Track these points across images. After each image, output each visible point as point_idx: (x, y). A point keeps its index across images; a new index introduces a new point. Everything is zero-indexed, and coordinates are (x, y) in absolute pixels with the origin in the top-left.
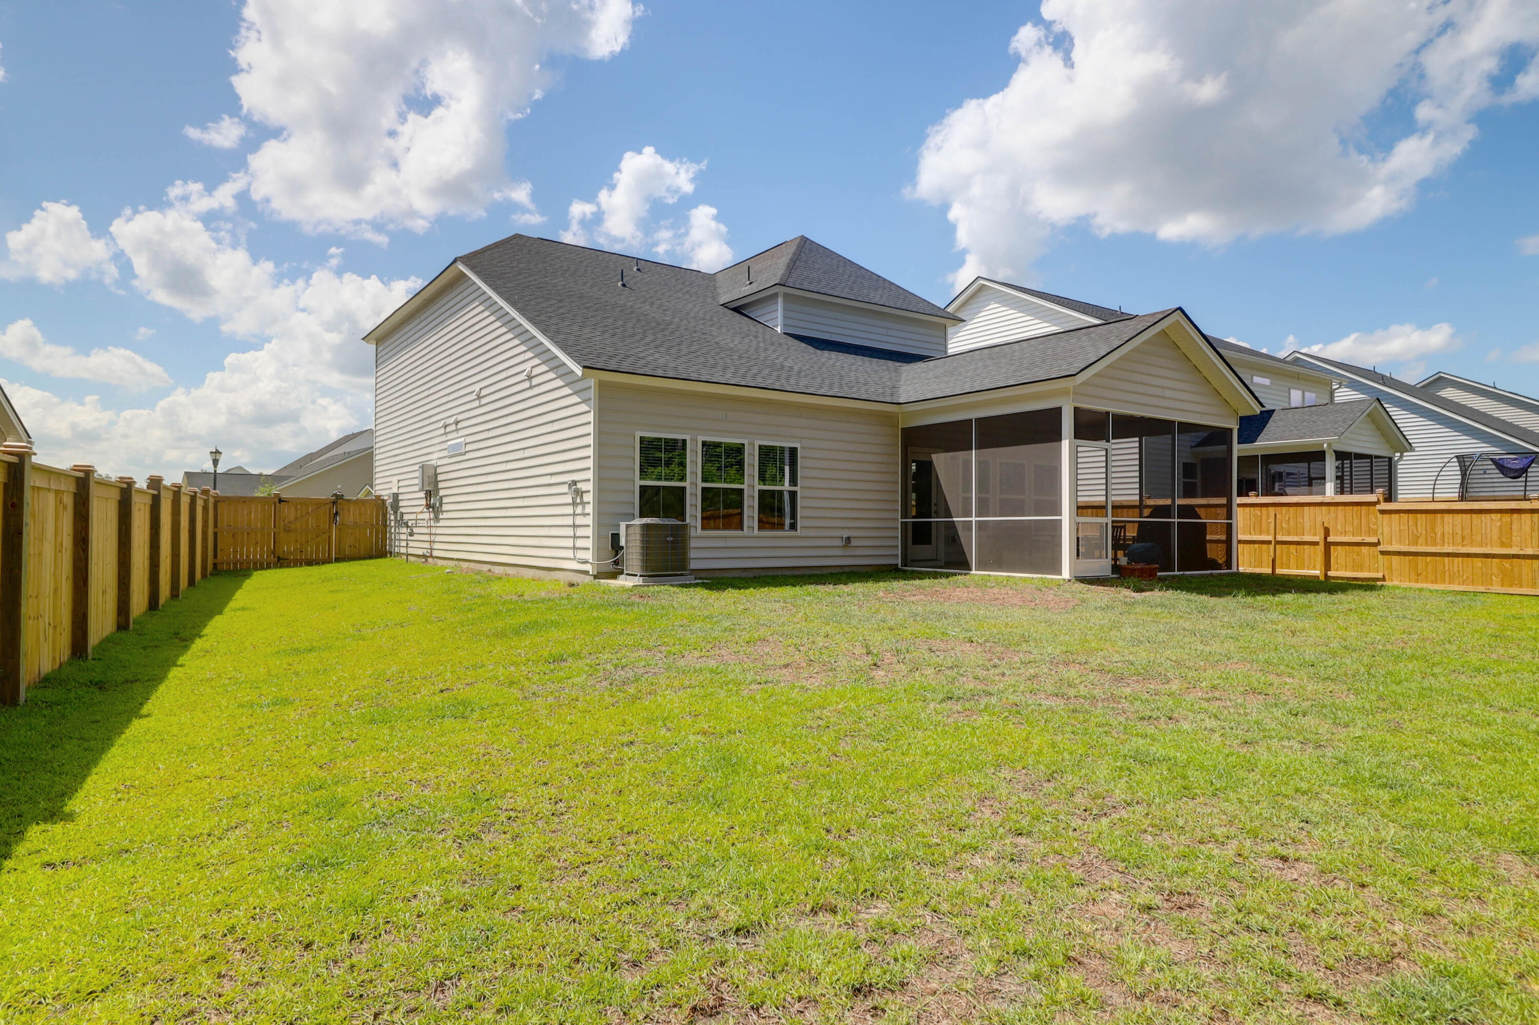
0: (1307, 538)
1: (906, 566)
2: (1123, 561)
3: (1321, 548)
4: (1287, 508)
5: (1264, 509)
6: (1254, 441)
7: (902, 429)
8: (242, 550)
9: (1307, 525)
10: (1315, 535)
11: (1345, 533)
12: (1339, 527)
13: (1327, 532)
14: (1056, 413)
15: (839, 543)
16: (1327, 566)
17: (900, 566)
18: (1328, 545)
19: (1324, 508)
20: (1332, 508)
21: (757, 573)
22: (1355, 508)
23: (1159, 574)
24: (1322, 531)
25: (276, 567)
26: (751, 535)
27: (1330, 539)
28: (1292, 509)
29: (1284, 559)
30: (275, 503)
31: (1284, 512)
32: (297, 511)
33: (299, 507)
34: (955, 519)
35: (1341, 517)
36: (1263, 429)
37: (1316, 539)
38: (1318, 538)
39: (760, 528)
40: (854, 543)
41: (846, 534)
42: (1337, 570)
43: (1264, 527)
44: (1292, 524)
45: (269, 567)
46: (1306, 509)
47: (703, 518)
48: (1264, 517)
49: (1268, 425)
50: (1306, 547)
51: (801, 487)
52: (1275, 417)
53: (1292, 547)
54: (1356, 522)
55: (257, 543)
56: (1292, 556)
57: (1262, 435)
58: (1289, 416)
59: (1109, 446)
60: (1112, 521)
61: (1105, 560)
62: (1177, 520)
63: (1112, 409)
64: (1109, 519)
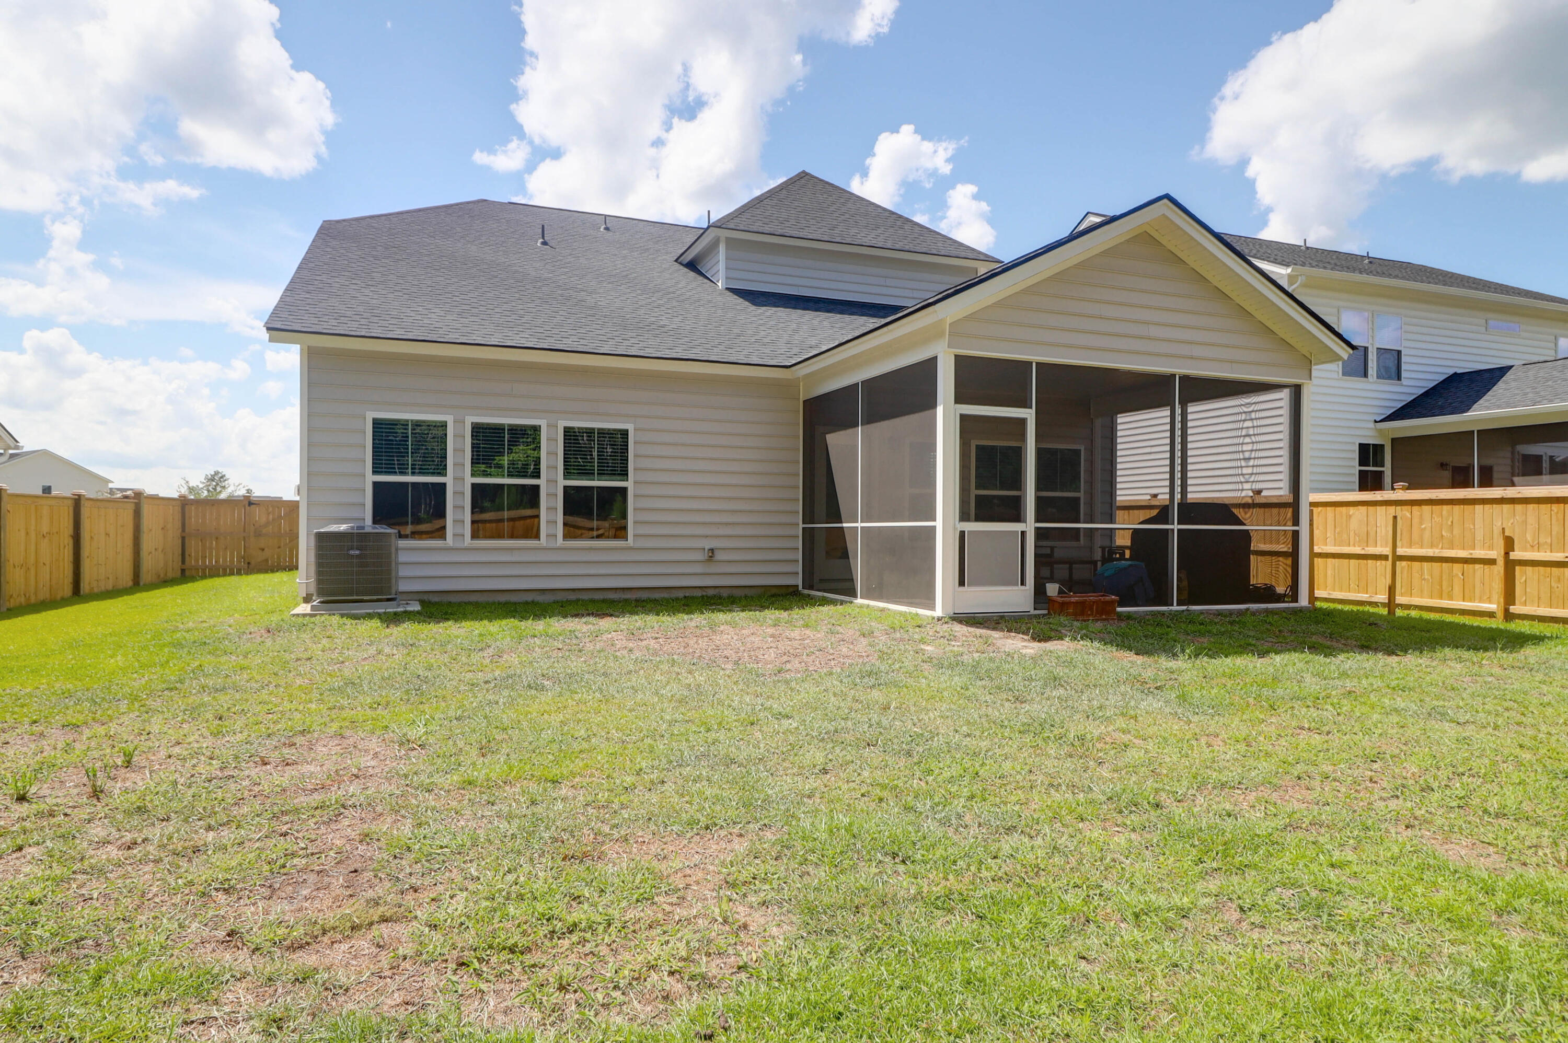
0: (1479, 553)
1: (811, 588)
2: (1052, 589)
3: (1500, 568)
4: (1449, 507)
5: (1415, 508)
6: (1468, 409)
7: (804, 402)
8: (211, 554)
9: (1479, 536)
10: (1491, 548)
11: (1538, 547)
12: (1529, 538)
13: (1509, 544)
14: (929, 366)
15: (700, 556)
16: (1509, 596)
17: (800, 588)
18: (1511, 566)
19: (1506, 507)
20: (1519, 507)
21: (559, 597)
22: (1555, 507)
23: (1119, 609)
24: (1501, 543)
25: (247, 574)
26: (552, 545)
27: (1513, 556)
28: (1457, 508)
29: (1445, 584)
30: (244, 506)
31: (1444, 513)
32: (269, 514)
33: (271, 509)
34: (845, 525)
35: (1532, 521)
36: (1485, 394)
37: (1492, 554)
38: (1496, 553)
39: (566, 536)
40: (719, 556)
41: (708, 544)
42: (1525, 604)
43: (1415, 536)
44: (1456, 531)
45: (239, 573)
46: (1479, 508)
47: (473, 522)
48: (1416, 521)
49: (1495, 388)
50: (1477, 566)
51: (635, 482)
52: (1509, 375)
53: (1457, 567)
54: (1556, 529)
55: (226, 548)
56: (1456, 581)
57: (1481, 402)
58: (1531, 373)
59: (1029, 414)
60: (1037, 529)
61: (1020, 587)
62: (1176, 527)
63: (1035, 358)
64: (1029, 525)
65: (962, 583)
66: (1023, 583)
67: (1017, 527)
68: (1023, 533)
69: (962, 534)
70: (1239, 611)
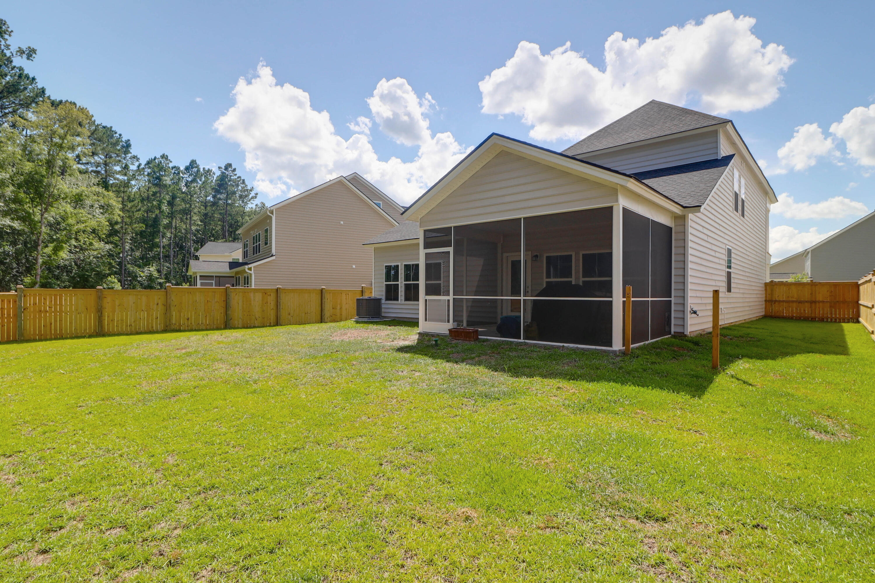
47: (405, 296)
59: (451, 249)
60: (454, 298)
61: (447, 323)
62: (522, 298)
63: (452, 225)
64: (451, 297)
65: (426, 320)
66: (449, 321)
67: (446, 298)
68: (449, 301)
69: (426, 300)
70: (559, 347)
